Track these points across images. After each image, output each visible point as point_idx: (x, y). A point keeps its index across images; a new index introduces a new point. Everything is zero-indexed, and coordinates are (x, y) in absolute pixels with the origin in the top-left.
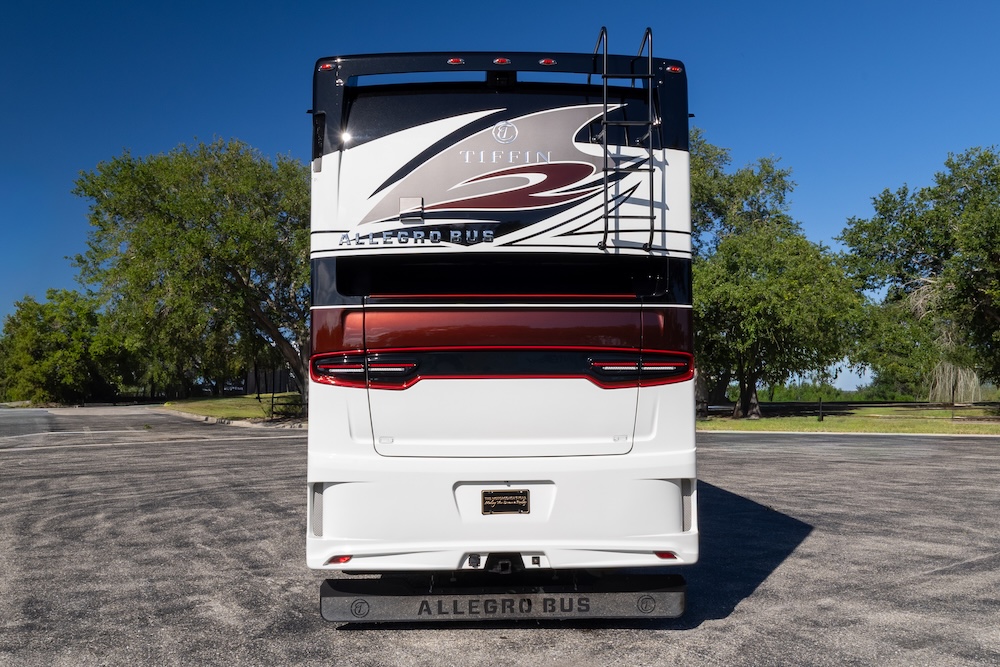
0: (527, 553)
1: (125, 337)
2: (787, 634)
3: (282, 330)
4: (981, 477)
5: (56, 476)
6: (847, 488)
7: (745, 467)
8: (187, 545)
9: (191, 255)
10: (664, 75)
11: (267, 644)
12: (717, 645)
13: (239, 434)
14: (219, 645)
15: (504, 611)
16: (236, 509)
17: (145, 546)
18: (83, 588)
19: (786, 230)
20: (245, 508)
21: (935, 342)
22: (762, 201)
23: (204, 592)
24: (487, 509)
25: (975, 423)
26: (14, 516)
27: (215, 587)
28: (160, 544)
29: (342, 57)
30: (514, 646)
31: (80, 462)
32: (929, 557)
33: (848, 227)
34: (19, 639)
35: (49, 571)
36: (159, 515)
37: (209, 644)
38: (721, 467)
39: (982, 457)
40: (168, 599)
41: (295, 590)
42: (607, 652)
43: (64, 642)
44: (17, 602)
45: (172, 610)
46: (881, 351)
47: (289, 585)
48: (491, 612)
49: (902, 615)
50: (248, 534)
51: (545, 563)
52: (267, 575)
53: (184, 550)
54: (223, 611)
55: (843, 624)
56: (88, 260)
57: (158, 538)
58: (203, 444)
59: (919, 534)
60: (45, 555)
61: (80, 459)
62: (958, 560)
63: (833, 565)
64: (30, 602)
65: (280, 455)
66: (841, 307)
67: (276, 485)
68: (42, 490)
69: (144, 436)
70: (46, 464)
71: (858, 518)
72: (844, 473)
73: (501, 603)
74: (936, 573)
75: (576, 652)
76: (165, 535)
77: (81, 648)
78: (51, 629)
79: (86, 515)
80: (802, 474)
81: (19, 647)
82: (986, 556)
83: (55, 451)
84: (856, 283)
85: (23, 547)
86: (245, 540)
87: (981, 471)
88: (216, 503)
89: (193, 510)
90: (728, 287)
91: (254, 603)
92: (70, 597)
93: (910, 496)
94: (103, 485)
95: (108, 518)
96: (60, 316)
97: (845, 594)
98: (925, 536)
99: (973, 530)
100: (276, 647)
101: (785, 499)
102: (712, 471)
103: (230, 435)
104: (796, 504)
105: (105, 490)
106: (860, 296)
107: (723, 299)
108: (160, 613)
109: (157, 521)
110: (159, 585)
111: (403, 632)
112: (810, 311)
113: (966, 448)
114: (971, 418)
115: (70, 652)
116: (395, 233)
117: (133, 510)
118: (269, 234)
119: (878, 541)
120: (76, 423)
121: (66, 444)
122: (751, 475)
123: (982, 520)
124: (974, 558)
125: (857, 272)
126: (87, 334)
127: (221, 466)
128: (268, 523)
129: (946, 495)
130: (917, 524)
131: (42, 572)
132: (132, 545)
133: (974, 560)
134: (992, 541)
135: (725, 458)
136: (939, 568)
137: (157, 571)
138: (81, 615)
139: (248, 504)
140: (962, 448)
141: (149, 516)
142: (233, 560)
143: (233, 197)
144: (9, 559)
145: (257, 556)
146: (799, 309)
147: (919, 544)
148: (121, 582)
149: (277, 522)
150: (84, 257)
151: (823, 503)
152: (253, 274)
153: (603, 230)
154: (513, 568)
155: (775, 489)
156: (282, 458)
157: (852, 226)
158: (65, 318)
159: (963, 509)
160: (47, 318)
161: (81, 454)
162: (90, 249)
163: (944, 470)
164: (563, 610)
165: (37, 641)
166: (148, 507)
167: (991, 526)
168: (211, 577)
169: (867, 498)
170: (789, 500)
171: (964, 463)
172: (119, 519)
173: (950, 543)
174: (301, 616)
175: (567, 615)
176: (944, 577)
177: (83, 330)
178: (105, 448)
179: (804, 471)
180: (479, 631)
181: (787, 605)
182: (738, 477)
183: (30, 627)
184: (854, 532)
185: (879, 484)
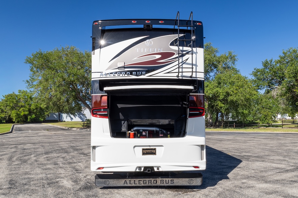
0: (156, 167)
1: (41, 104)
2: (232, 190)
3: (87, 102)
4: (292, 145)
5: (20, 144)
6: (252, 148)
7: (222, 142)
8: (57, 164)
9: (59, 80)
10: (196, 26)
11: (79, 193)
12: (211, 193)
13: (74, 132)
14: (65, 193)
15: (149, 183)
16: (72, 154)
17: (45, 165)
18: (26, 176)
19: (235, 72)
20: (75, 153)
21: (279, 105)
22: (228, 64)
23: (61, 178)
24: (144, 154)
25: (291, 129)
26: (7, 156)
27: (65, 176)
28: (50, 164)
29: (101, 21)
30: (151, 194)
31: (27, 140)
32: (275, 168)
33: (254, 71)
34: (7, 191)
35: (17, 172)
36: (50, 156)
37: (62, 193)
38: (215, 142)
39: (292, 139)
40: (51, 180)
41: (88, 177)
42: (179, 196)
43: (20, 192)
44: (7, 181)
45: (52, 183)
46: (263, 108)
47: (87, 176)
48: (145, 184)
49: (266, 185)
50: (75, 161)
51: (161, 170)
52: (80, 173)
53: (56, 166)
54: (67, 183)
55: (249, 187)
56: (30, 81)
57: (49, 162)
58: (63, 135)
59: (273, 161)
60: (16, 167)
61: (28, 139)
62: (284, 169)
63: (247, 170)
64: (11, 181)
65: (86, 138)
66: (251, 95)
67: (84, 147)
68: (16, 148)
69: (46, 133)
70: (18, 141)
71: (255, 156)
72: (251, 144)
73: (148, 181)
74: (277, 173)
75: (170, 195)
76: (51, 162)
77: (25, 194)
78: (17, 188)
79: (28, 155)
80: (239, 144)
81: (7, 194)
82: (292, 168)
83: (20, 137)
84: (256, 88)
85: (10, 165)
86: (74, 163)
87: (292, 143)
88: (66, 152)
89: (60, 154)
90: (218, 89)
91: (76, 181)
92: (22, 179)
93: (270, 150)
94: (34, 147)
95: (35, 156)
96: (22, 98)
97: (250, 179)
98: (274, 162)
99: (289, 160)
100: (82, 194)
101: (233, 151)
102: (212, 143)
103: (71, 132)
104: (237, 153)
105: (34, 148)
106: (257, 91)
107: (216, 92)
108: (49, 184)
109: (49, 157)
110: (49, 176)
111: (119, 189)
112: (242, 96)
113: (288, 136)
114: (290, 128)
115: (22, 195)
116: (116, 73)
117: (42, 154)
118: (82, 74)
119: (260, 163)
120: (27, 129)
121: (24, 135)
122: (224, 144)
123: (292, 157)
124: (288, 168)
125: (256, 85)
126: (30, 103)
127: (69, 141)
128: (81, 158)
129: (281, 150)
130: (272, 158)
131: (15, 172)
132: (41, 164)
133: (288, 169)
134: (294, 163)
135: (216, 139)
136: (278, 171)
137: (48, 172)
138: (25, 184)
139: (76, 152)
140: (287, 136)
141: (47, 156)
142: (70, 168)
143: (72, 63)
144: (5, 168)
145: (78, 167)
146: (239, 96)
147: (273, 164)
148: (38, 175)
149: (84, 158)
150: (29, 81)
151: (245, 152)
152: (78, 85)
153: (178, 72)
154: (151, 171)
155: (231, 148)
156: (86, 139)
157: (255, 71)
158: (23, 98)
159: (286, 154)
160: (18, 98)
161: (28, 138)
162: (30, 78)
163: (281, 143)
164: (166, 183)
165: (12, 192)
166: (46, 153)
167: (294, 159)
168: (64, 174)
169: (258, 151)
170: (235, 151)
171: (287, 140)
172: (38, 157)
173: (282, 164)
174: (90, 185)
175: (168, 185)
176: (279, 174)
177: (29, 102)
178: (35, 136)
179: (240, 143)
180: (142, 189)
181: (233, 182)
182: (220, 145)
183: (10, 188)
184: (253, 161)
185: (262, 147)
